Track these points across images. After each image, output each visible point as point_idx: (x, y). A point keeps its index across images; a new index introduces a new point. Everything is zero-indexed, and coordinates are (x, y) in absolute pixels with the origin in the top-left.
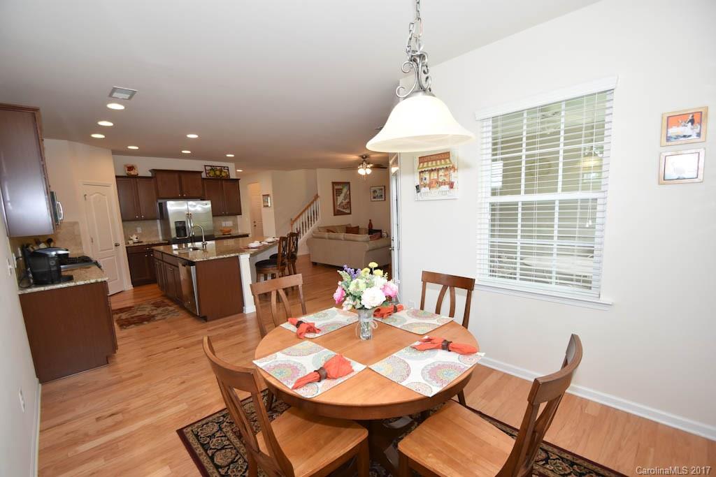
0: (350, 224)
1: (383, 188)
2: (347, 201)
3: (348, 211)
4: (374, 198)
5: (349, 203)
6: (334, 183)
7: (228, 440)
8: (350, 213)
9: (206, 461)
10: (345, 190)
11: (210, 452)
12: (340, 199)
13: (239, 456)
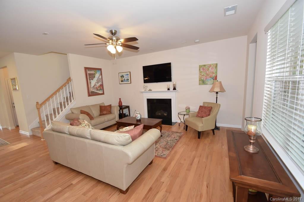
0: (103, 103)
1: (129, 73)
2: (100, 84)
3: (101, 92)
4: (122, 81)
5: (102, 85)
6: (86, 69)
8: (103, 94)
10: (97, 75)
12: (93, 82)
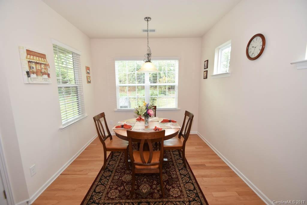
7: (187, 193)
9: (197, 189)
11: (195, 191)
13: (184, 183)
